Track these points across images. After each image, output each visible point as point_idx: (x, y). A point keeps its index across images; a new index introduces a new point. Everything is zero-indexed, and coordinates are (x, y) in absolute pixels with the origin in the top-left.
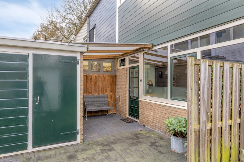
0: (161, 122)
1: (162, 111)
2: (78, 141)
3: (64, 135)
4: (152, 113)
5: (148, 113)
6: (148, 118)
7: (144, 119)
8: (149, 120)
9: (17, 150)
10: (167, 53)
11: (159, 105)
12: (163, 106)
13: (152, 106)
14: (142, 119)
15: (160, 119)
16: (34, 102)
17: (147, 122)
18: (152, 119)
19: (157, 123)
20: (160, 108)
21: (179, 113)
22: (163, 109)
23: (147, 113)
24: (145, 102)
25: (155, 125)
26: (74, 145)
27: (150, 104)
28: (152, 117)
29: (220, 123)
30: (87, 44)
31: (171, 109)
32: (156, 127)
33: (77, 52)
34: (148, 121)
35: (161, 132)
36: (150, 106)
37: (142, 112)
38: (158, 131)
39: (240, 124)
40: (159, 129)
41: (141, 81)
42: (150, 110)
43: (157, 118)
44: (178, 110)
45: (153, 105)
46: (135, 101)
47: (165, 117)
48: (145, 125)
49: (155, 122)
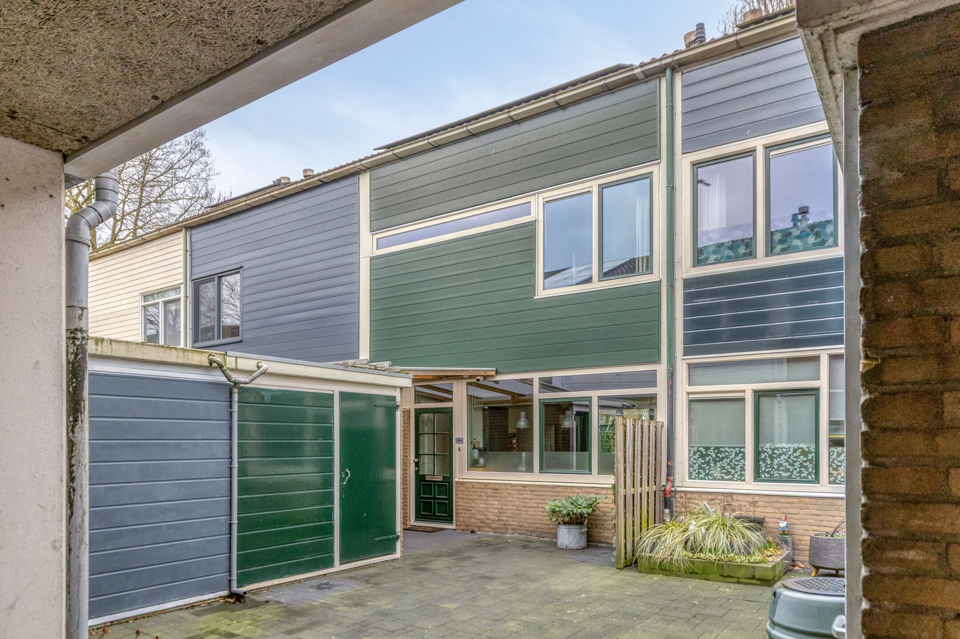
0: (518, 516)
1: (521, 496)
2: (398, 555)
3: (380, 541)
4: (496, 503)
5: (485, 505)
6: (485, 515)
7: (472, 520)
8: (487, 519)
9: (320, 567)
10: (532, 390)
11: (515, 485)
12: (524, 486)
13: (497, 489)
14: (466, 520)
15: (518, 512)
16: (342, 480)
17: (481, 522)
18: (495, 516)
19: (510, 519)
20: (516, 492)
21: (561, 494)
22: (523, 492)
23: (481, 505)
24: (474, 484)
25: (505, 524)
26: (393, 560)
27: (492, 486)
28: (496, 511)
29: (647, 488)
30: (406, 372)
31: (544, 489)
32: (508, 529)
33: (395, 387)
34: (486, 521)
35: (520, 534)
36: (490, 491)
37: (466, 505)
38: (513, 534)
39: (655, 492)
40: (513, 529)
41: (460, 441)
42: (490, 498)
43: (510, 511)
44: (559, 489)
45: (497, 487)
46: (438, 485)
47: (529, 505)
48: (475, 529)
49: (504, 518)
